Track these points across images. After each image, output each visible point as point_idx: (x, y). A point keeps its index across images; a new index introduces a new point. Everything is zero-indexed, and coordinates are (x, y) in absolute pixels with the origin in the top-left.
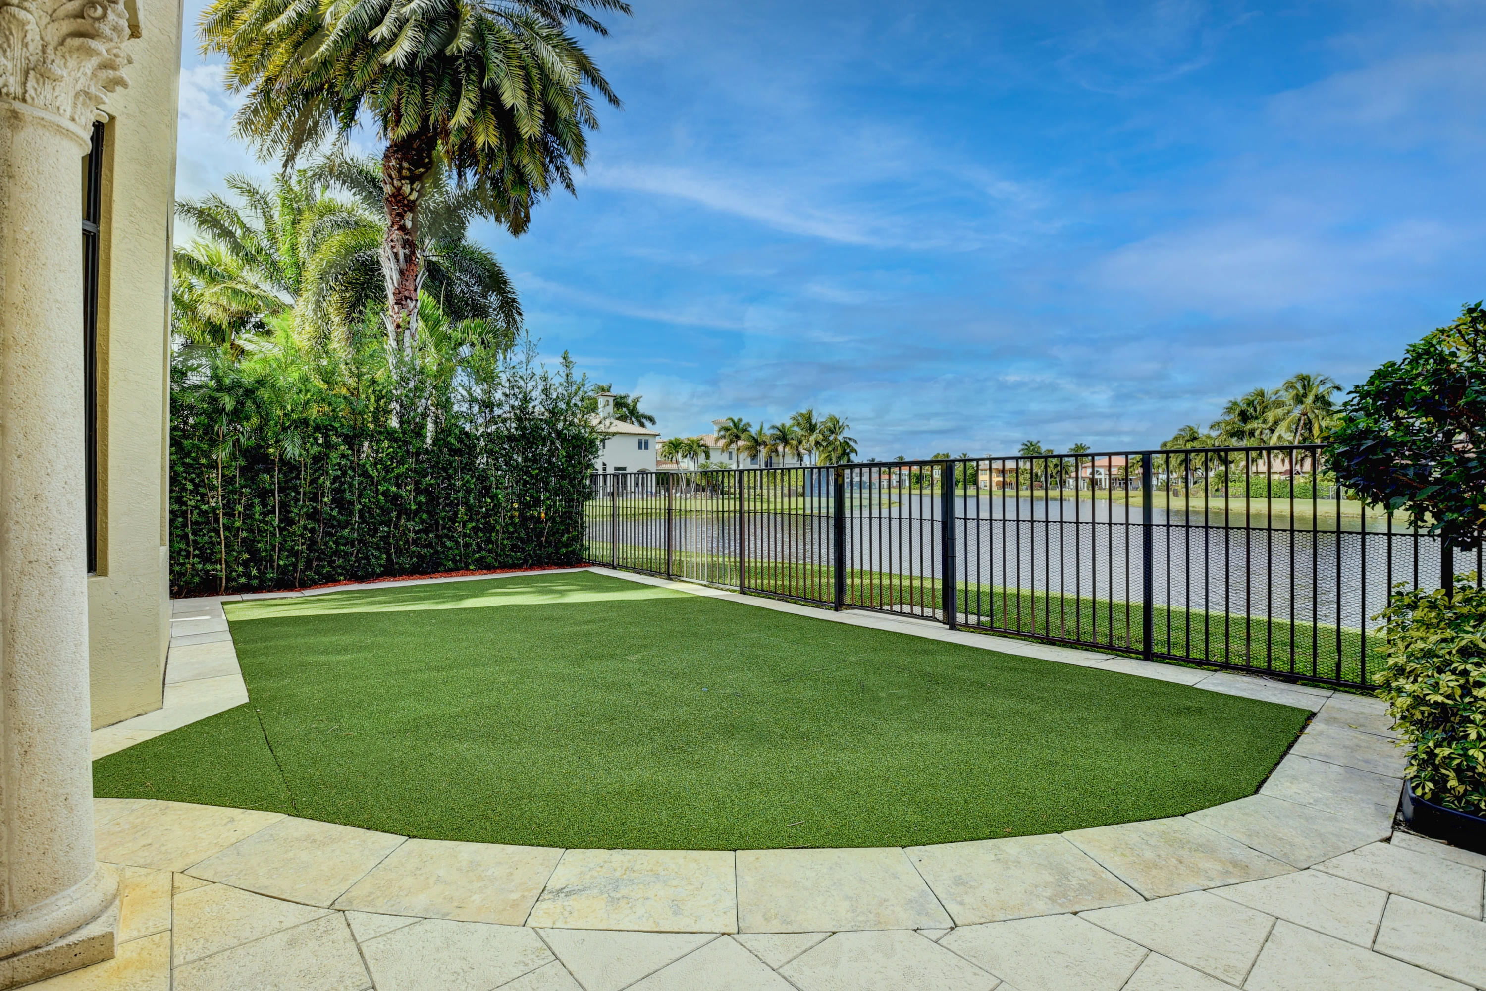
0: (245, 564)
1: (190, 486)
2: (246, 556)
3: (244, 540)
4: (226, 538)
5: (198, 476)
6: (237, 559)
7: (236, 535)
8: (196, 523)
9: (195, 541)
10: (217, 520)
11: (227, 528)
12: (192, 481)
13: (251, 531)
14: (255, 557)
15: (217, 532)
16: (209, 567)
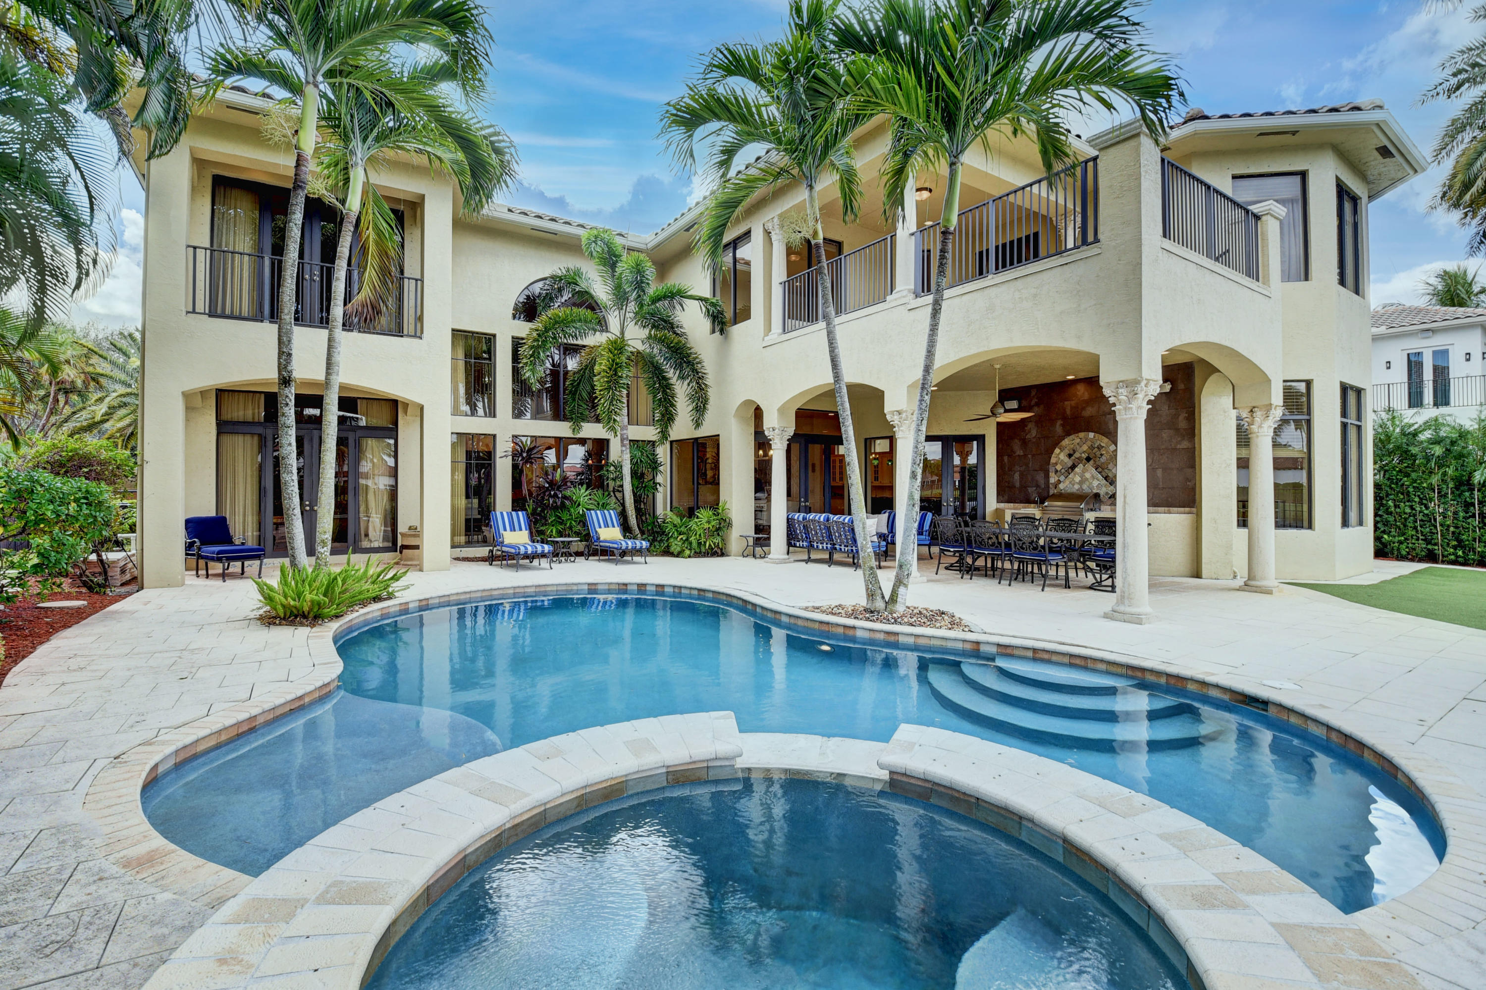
0: (1455, 548)
1: (1417, 499)
2: (1455, 543)
3: (1453, 533)
4: (1441, 531)
5: (1422, 493)
6: (1448, 544)
7: (1448, 530)
8: (1421, 520)
9: (1422, 532)
10: (1435, 520)
11: (1441, 525)
12: (1419, 496)
13: (1457, 527)
14: (1460, 544)
15: (1436, 527)
16: (1430, 547)
